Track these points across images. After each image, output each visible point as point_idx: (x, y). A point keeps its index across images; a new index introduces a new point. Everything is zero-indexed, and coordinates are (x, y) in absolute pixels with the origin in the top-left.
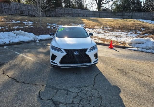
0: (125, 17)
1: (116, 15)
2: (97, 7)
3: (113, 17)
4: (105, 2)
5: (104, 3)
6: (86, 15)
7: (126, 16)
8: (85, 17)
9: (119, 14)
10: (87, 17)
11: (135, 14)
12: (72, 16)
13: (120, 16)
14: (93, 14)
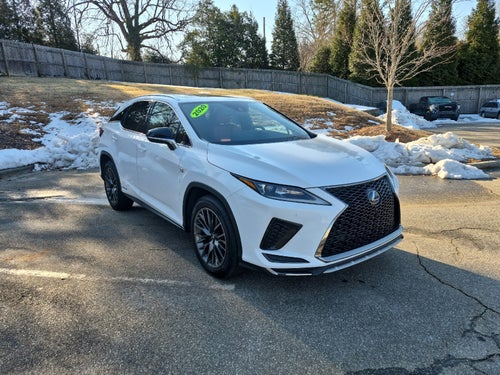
0: (229, 83)
1: (201, 76)
2: (125, 48)
3: (190, 81)
4: (153, 34)
5: (149, 35)
6: (94, 74)
7: (230, 80)
8: (92, 78)
9: (209, 73)
10: (98, 79)
11: (255, 74)
12: (40, 76)
13: (212, 82)
14: (120, 72)
